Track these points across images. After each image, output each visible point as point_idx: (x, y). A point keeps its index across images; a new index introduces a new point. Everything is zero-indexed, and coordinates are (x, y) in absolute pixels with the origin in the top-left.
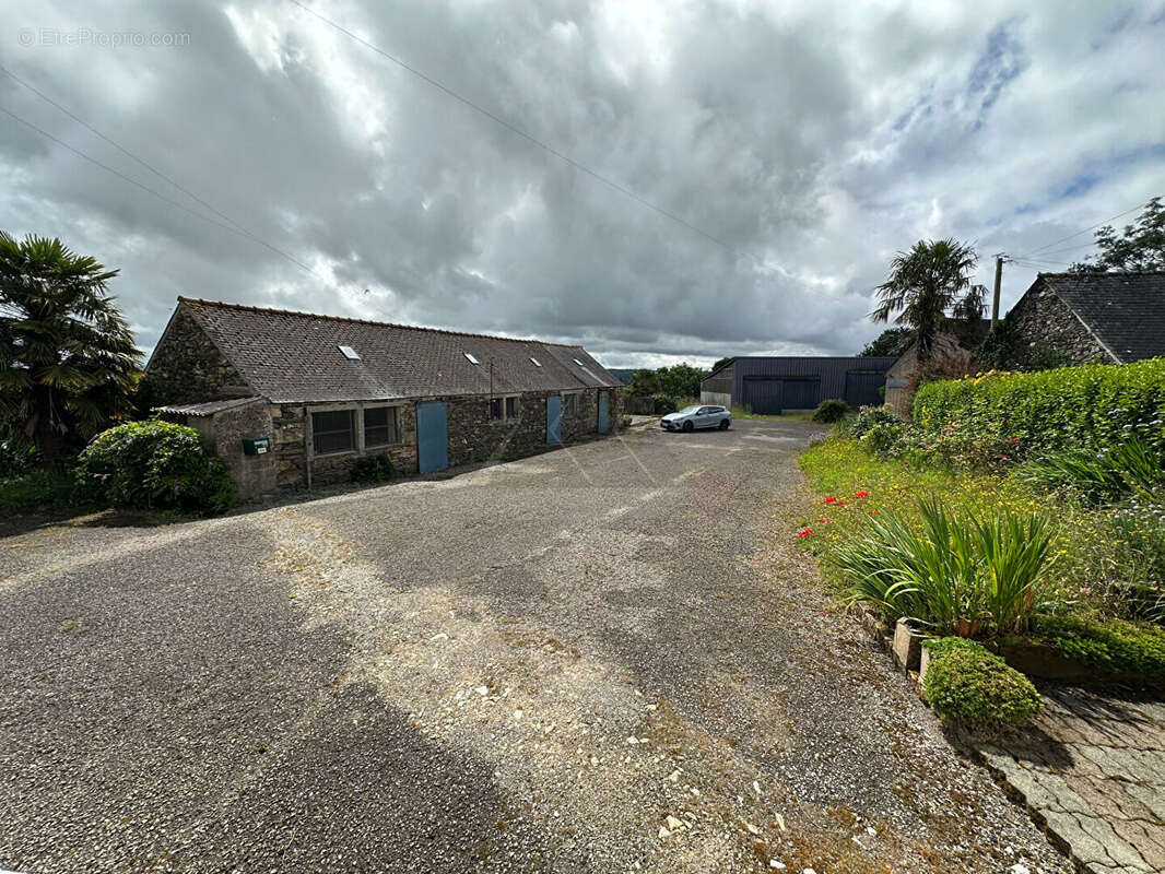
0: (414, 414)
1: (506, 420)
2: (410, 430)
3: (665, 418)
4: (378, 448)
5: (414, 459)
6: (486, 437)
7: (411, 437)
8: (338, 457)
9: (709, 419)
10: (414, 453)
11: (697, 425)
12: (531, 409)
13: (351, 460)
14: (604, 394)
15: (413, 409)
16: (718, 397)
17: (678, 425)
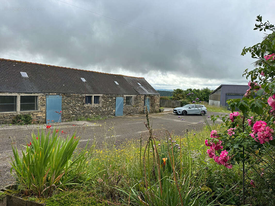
0: (45, 99)
1: (93, 105)
2: (43, 105)
3: (175, 109)
4: (26, 112)
5: (44, 117)
6: (82, 111)
7: (43, 108)
8: (7, 114)
9: (196, 110)
10: (44, 115)
11: (189, 113)
12: (107, 101)
13: (13, 115)
14: (148, 97)
15: (45, 97)
16: (215, 102)
17: (180, 112)
